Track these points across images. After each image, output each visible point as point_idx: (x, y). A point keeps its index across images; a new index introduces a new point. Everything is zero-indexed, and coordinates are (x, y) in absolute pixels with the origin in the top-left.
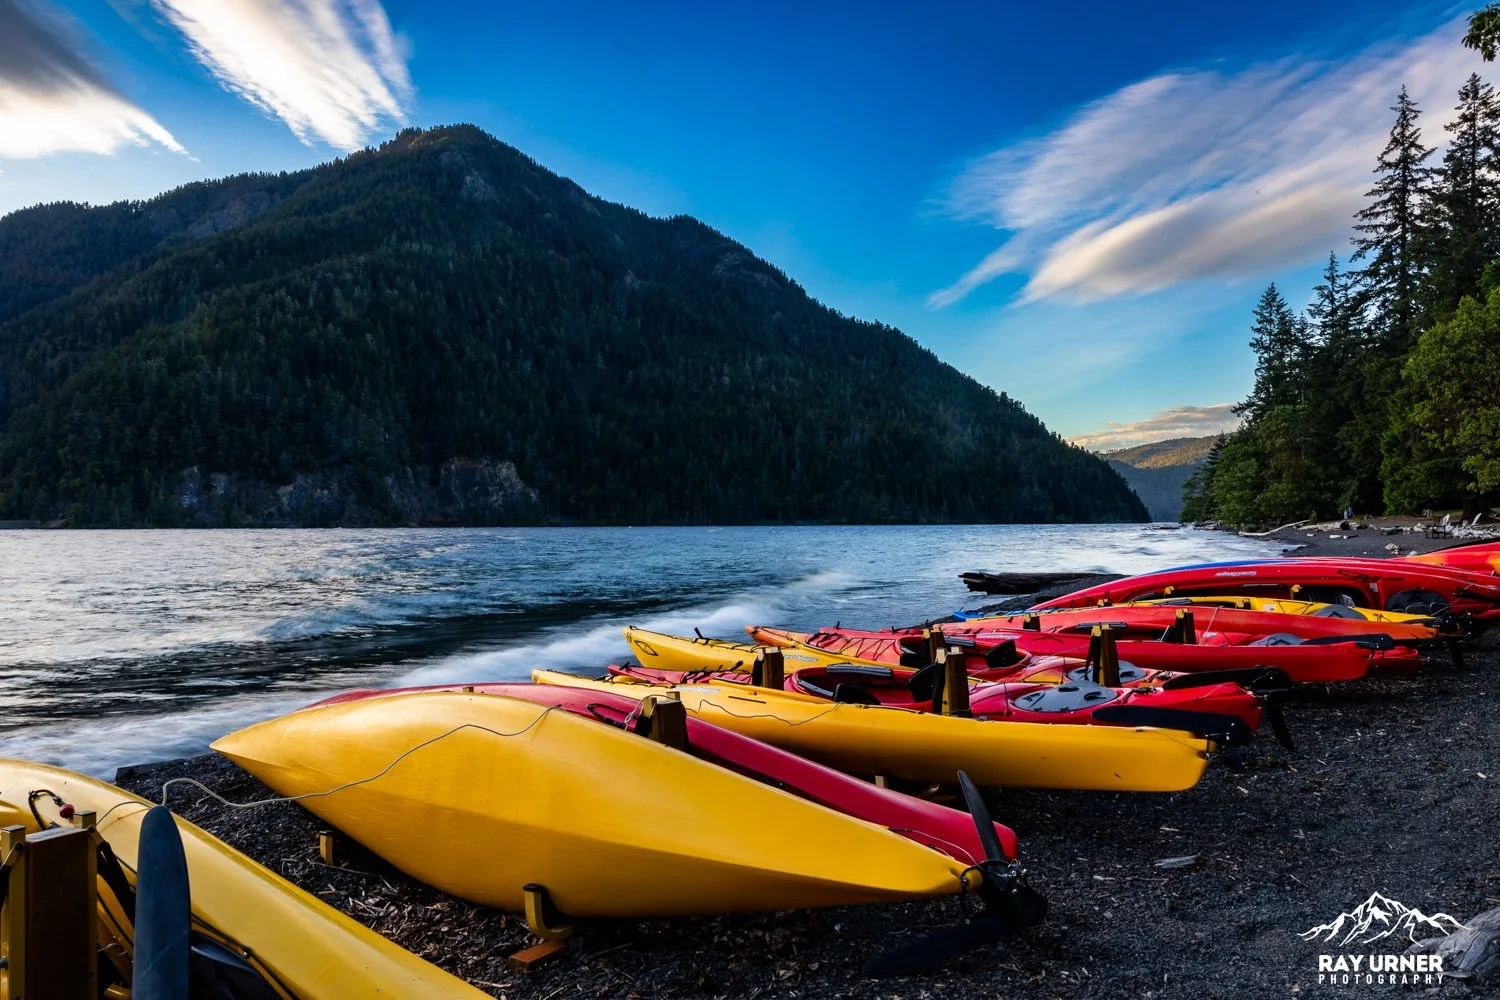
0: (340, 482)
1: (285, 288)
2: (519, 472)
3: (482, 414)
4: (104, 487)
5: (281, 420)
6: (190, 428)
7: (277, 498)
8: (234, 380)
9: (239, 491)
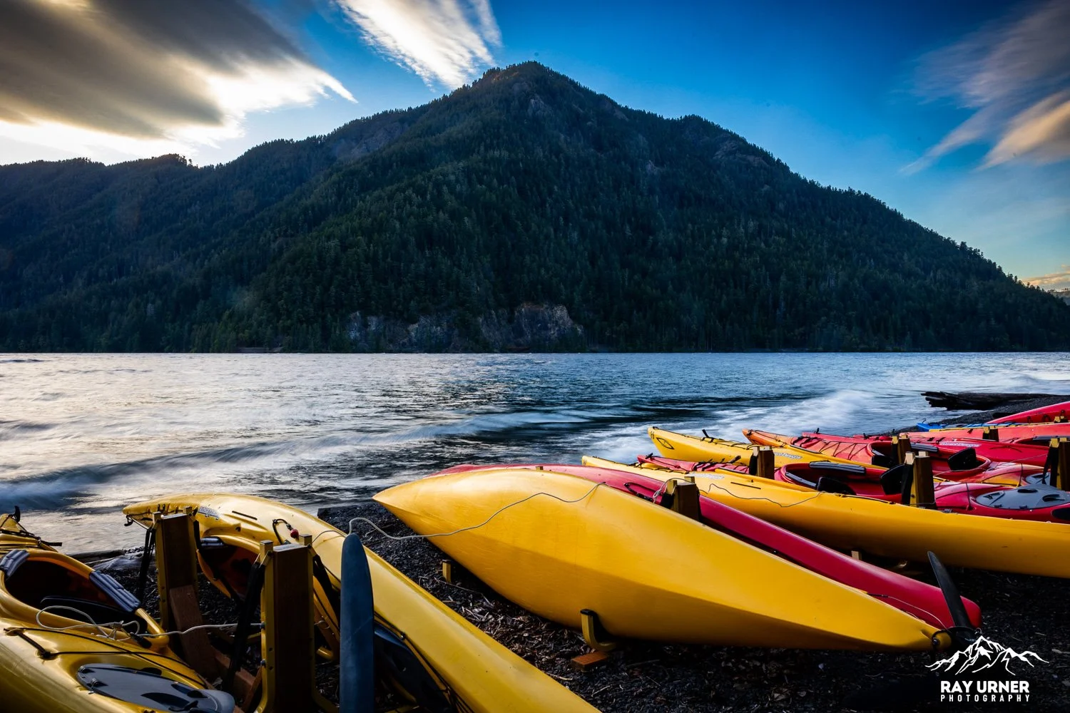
0: (447, 322)
1: (412, 188)
2: (569, 312)
3: (543, 271)
4: (305, 325)
5: (410, 279)
6: (354, 286)
7: (408, 332)
8: (380, 252)
9: (385, 328)
